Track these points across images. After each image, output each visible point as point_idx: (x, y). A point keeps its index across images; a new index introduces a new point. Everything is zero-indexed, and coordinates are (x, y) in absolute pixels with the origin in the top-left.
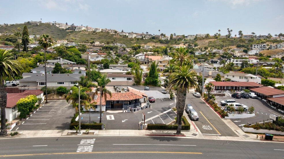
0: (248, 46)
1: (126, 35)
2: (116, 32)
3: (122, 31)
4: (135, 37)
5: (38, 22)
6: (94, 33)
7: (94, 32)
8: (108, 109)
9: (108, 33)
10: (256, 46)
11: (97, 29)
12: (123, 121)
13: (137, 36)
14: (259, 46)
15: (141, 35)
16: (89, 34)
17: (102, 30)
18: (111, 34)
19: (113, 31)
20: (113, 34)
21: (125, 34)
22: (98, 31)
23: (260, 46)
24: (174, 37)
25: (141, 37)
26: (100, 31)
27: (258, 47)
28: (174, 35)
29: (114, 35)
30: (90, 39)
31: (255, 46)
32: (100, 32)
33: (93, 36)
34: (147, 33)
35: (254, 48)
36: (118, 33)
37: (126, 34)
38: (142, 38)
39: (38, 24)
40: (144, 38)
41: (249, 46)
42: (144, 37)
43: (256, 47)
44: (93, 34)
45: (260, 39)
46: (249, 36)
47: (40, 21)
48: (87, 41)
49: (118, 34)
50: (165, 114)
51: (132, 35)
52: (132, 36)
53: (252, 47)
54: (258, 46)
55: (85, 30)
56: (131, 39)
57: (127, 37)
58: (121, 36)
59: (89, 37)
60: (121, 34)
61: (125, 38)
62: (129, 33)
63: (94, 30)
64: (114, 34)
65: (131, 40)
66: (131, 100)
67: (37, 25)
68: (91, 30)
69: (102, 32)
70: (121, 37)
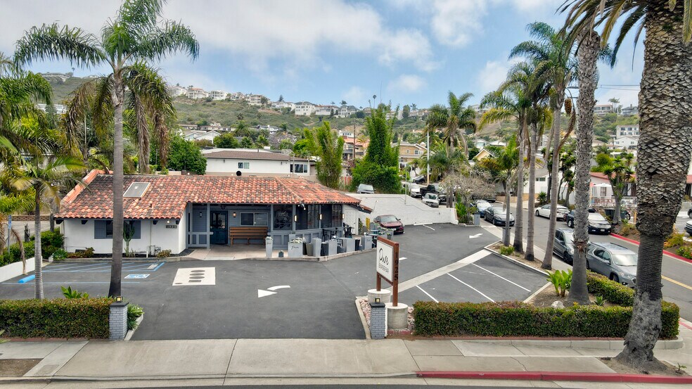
0: (604, 131)
1: (289, 109)
2: (264, 100)
3: (281, 99)
4: (313, 114)
5: (64, 74)
6: (208, 103)
7: (209, 100)
8: (198, 245)
9: (244, 102)
10: (626, 129)
11: (215, 93)
12: (262, 293)
13: (318, 111)
14: (633, 129)
15: (329, 108)
16: (195, 105)
17: (229, 95)
18: (253, 104)
19: (256, 98)
20: (258, 105)
21: (286, 106)
22: (218, 98)
23: (635, 129)
24: (411, 111)
25: (329, 113)
26: (224, 98)
27: (631, 134)
28: (411, 108)
29: (259, 107)
30: (198, 117)
31: (623, 129)
32: (222, 101)
33: (205, 109)
34: (344, 103)
35: (622, 134)
36: (269, 102)
37: (290, 106)
38: (332, 114)
39: (64, 80)
40: (337, 116)
41: (608, 131)
42: (337, 114)
43: (626, 131)
44: (204, 105)
45: (631, 114)
46: (603, 108)
47: (68, 72)
48: (189, 120)
49: (270, 105)
50: (470, 266)
51: (306, 108)
52: (305, 112)
53: (615, 133)
54: (631, 129)
55: (184, 96)
56: (304, 119)
57: (294, 112)
58: (276, 110)
59: (194, 112)
60: (277, 106)
61: (287, 116)
62: (297, 104)
63: (207, 96)
64: (260, 104)
65: (303, 121)
66: (306, 206)
67: (60, 82)
68: (201, 97)
69: (228, 100)
70: (276, 113)
